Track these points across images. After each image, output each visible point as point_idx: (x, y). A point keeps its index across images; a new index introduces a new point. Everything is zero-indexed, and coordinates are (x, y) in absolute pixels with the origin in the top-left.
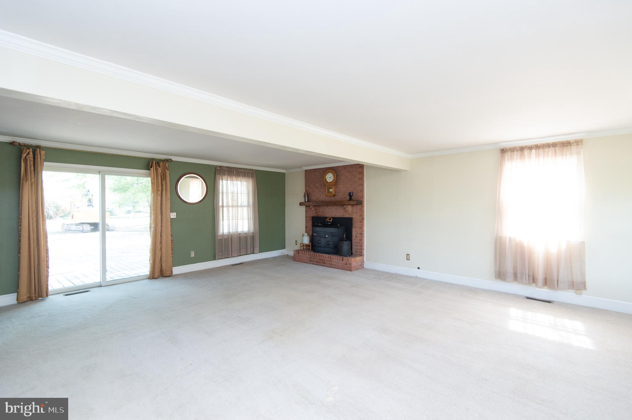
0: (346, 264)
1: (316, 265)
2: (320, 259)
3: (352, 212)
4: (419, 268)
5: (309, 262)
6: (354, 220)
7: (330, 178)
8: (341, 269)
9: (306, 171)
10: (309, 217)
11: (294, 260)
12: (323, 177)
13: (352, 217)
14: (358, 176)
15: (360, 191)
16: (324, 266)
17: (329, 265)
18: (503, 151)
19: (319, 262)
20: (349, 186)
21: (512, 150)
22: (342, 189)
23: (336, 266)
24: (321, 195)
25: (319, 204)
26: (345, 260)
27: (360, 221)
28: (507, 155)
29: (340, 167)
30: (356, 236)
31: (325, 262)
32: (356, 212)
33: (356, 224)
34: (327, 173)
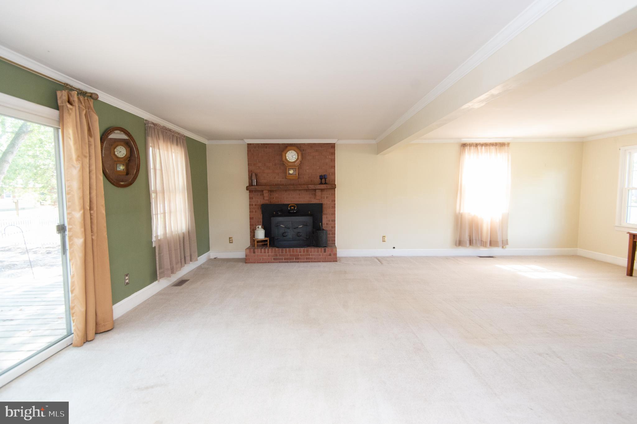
0: (330, 255)
1: (286, 262)
2: (291, 255)
3: (321, 198)
4: (394, 248)
5: (273, 261)
6: (324, 206)
7: (292, 156)
8: (323, 262)
9: (249, 145)
10: (255, 205)
11: (246, 263)
12: (281, 155)
13: (321, 203)
14: (330, 157)
15: (332, 174)
16: (298, 262)
17: (305, 260)
18: (464, 145)
19: (290, 259)
20: (318, 168)
21: (471, 145)
22: (307, 171)
23: (315, 259)
24: (275, 178)
25: (273, 188)
26: (328, 251)
27: (332, 207)
28: (467, 149)
29: (304, 144)
30: (327, 224)
31: (300, 257)
32: (327, 197)
33: (326, 210)
34: (288, 151)
